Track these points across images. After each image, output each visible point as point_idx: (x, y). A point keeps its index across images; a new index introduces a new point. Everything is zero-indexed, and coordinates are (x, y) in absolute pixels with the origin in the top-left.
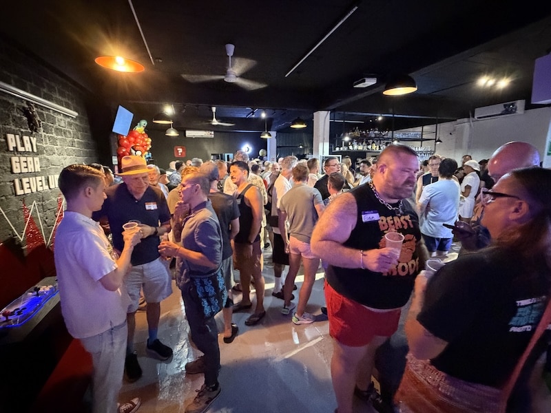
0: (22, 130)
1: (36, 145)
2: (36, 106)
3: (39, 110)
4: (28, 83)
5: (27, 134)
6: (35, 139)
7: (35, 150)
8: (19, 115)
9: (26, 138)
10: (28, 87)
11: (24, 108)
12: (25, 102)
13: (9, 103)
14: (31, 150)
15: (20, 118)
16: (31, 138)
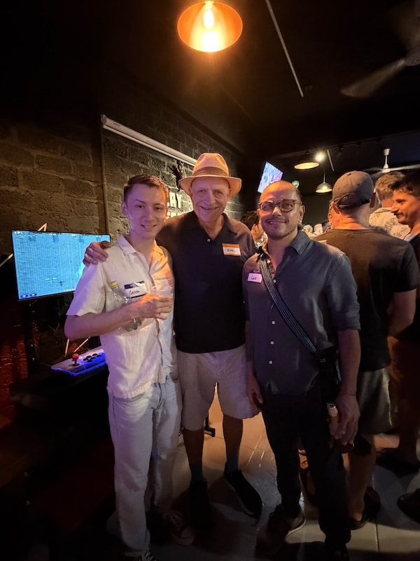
0: (170, 187)
1: (182, 202)
2: (186, 165)
3: (189, 170)
4: (181, 144)
5: (173, 191)
6: (181, 196)
7: (180, 206)
8: (168, 173)
9: (172, 195)
10: (181, 148)
11: (174, 167)
12: (176, 161)
13: (160, 161)
14: (175, 206)
15: (169, 176)
16: (177, 195)
